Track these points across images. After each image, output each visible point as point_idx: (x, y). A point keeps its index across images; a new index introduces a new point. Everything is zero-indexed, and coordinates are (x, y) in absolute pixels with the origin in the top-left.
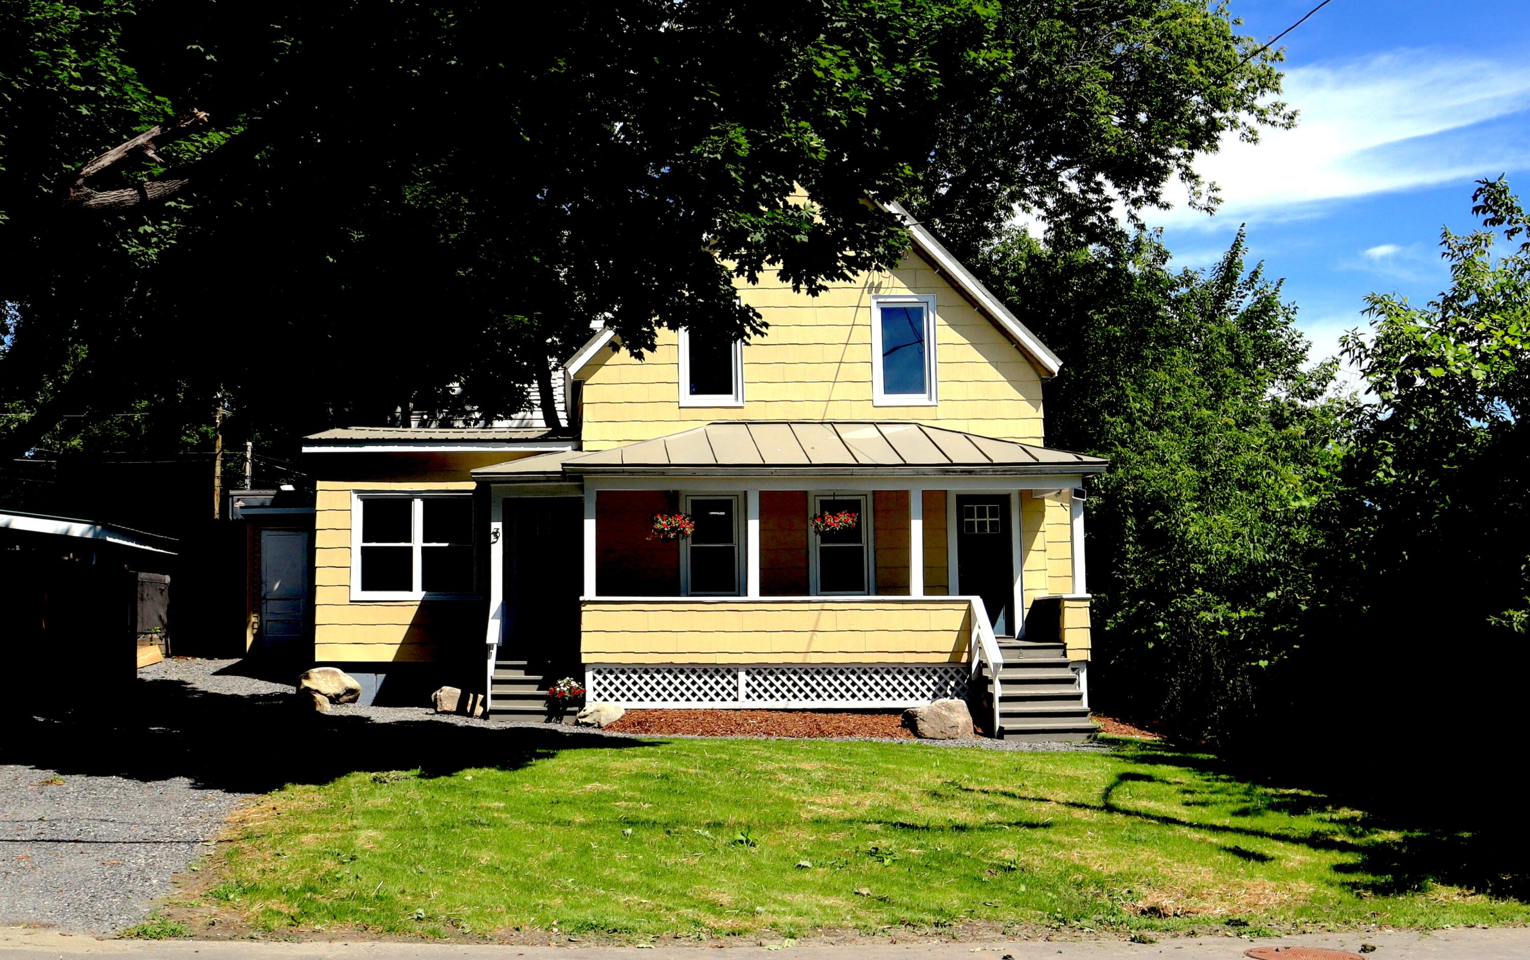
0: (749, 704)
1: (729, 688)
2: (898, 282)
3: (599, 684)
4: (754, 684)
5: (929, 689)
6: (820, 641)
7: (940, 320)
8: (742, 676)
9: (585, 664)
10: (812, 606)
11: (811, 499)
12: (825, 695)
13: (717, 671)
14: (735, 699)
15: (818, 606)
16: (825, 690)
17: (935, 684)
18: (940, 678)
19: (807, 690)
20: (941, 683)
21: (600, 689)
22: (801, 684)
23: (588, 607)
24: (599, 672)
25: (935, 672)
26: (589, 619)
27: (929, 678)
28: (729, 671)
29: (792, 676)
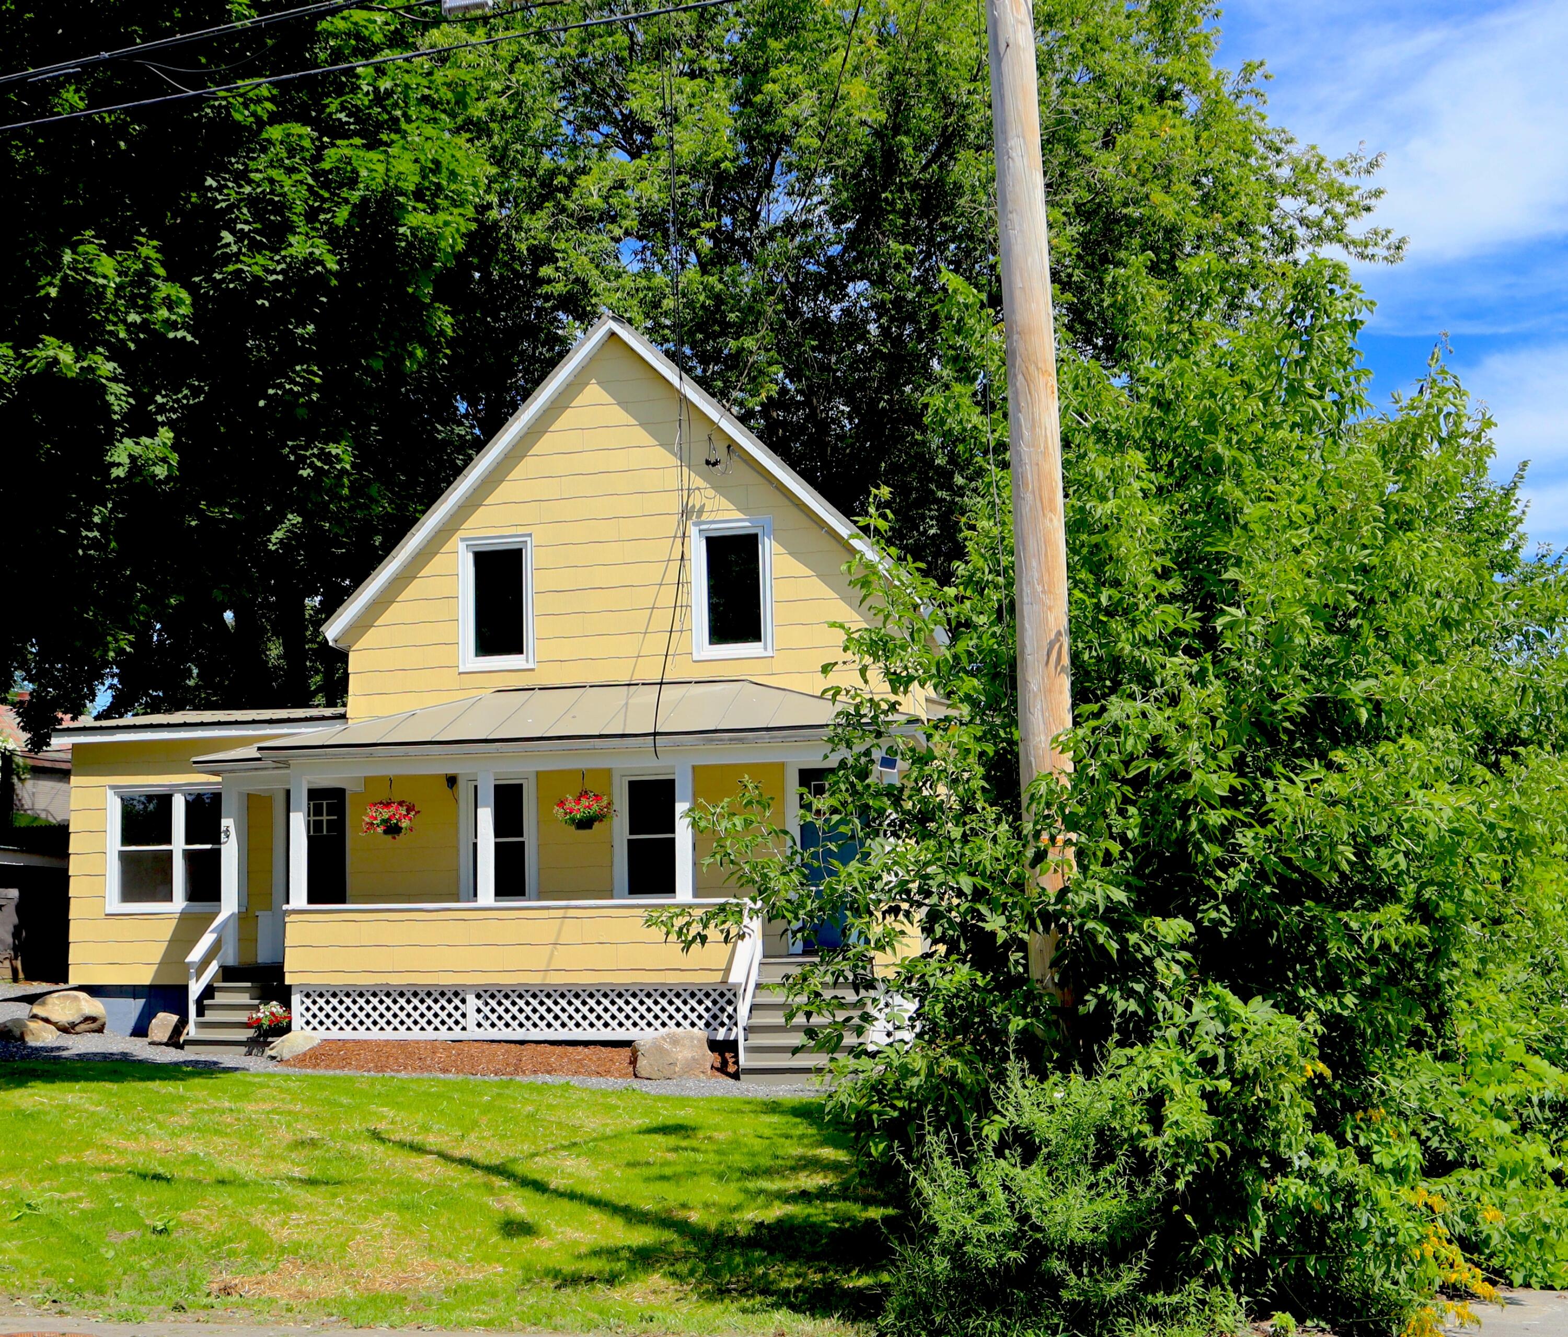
0: (480, 1034)
1: (457, 1015)
2: (725, 503)
3: (308, 1009)
4: (486, 1010)
5: (700, 1017)
6: (562, 958)
7: (777, 548)
8: (471, 999)
9: (290, 987)
10: (553, 913)
11: (616, 779)
12: (571, 1024)
13: (443, 994)
14: (464, 1029)
15: (560, 913)
16: (571, 1017)
17: (707, 1009)
18: (715, 1002)
19: (549, 1017)
20: (715, 1010)
21: (308, 1016)
22: (542, 1010)
23: (293, 917)
24: (308, 995)
25: (707, 995)
26: (295, 931)
27: (700, 1002)
28: (456, 994)
29: (531, 1000)
